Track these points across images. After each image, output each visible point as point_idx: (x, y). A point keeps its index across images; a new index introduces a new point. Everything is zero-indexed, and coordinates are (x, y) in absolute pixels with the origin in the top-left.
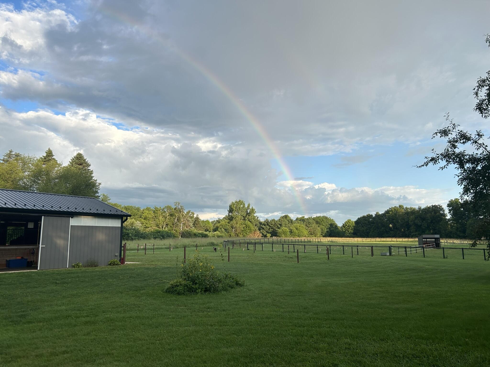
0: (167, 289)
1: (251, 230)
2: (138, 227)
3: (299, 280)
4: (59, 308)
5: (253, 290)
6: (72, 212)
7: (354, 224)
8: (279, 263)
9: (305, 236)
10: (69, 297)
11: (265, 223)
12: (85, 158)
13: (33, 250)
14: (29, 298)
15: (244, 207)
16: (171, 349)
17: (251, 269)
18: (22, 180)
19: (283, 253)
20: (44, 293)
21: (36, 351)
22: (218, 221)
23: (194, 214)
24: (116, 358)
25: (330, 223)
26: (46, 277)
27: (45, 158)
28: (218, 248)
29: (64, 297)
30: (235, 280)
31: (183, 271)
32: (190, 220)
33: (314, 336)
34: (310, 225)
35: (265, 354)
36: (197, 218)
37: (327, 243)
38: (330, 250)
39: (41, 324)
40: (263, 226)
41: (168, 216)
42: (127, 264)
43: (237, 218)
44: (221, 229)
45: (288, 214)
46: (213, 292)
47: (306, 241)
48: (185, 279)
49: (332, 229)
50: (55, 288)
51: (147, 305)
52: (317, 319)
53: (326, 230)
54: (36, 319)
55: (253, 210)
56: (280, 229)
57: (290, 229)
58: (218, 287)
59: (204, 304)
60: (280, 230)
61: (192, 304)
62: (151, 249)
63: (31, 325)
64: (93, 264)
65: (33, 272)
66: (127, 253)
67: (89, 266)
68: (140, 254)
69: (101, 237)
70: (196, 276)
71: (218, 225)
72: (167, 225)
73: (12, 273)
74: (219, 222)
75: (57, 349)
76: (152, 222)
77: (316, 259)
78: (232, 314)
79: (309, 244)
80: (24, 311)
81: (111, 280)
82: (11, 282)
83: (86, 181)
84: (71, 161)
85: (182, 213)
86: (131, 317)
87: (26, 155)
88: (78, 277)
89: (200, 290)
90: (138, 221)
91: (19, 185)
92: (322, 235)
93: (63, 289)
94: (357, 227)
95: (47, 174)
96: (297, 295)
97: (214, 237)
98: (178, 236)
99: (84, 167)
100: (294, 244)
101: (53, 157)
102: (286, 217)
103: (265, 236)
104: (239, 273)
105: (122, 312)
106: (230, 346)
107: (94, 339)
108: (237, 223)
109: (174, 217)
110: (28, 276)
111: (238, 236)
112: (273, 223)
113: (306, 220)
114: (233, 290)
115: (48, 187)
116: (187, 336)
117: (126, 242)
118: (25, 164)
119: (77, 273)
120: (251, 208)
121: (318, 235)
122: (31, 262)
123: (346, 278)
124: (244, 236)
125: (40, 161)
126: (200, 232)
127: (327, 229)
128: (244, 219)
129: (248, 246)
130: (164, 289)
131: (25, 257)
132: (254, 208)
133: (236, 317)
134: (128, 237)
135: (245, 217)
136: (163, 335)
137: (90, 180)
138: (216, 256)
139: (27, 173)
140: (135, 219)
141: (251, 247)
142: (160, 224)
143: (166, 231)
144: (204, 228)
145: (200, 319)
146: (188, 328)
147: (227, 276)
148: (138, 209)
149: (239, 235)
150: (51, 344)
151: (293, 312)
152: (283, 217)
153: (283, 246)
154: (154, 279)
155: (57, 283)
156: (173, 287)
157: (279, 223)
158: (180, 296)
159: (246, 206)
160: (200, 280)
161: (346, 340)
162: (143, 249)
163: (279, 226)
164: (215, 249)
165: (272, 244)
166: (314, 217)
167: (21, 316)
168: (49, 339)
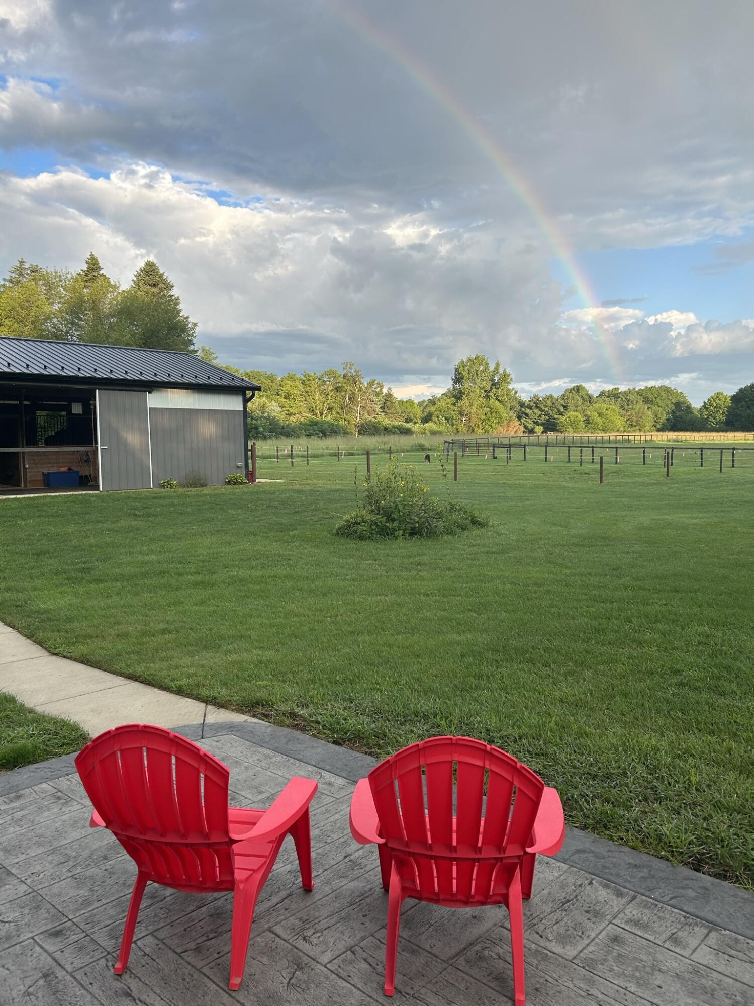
0: (339, 529)
1: (501, 418)
2: (276, 414)
3: (602, 516)
4: (147, 558)
5: (506, 534)
6: (148, 382)
7: (729, 403)
8: (561, 483)
9: (618, 430)
10: (161, 541)
11: (532, 404)
12: (162, 272)
13: (87, 455)
14: (92, 541)
15: (486, 370)
16: (353, 633)
17: (500, 495)
18: (51, 319)
19: (568, 465)
20: (117, 531)
21: (116, 627)
22: (433, 402)
23: (382, 387)
24: (256, 644)
25: (674, 401)
26: (116, 503)
27: (86, 275)
28: (434, 455)
29: (151, 540)
30: (469, 514)
31: (367, 496)
32: (374, 398)
33: (633, 619)
34: (630, 407)
35: (533, 648)
36: (389, 396)
37: (665, 443)
38: (672, 456)
39: (119, 584)
40: (528, 411)
41: (332, 391)
42: (259, 482)
43: (472, 394)
44: (438, 417)
45: (582, 384)
46: (427, 536)
47: (619, 440)
48: (372, 511)
49: (678, 414)
50: (133, 523)
51: (303, 556)
52: (640, 588)
53: (664, 417)
54: (108, 575)
55: (505, 376)
56: (563, 416)
57: (585, 416)
58: (436, 526)
59: (410, 557)
60: (563, 419)
61: (388, 555)
62: (303, 456)
63: (101, 586)
64: (197, 482)
65: (93, 495)
66: (259, 463)
67: (190, 485)
68: (283, 465)
69: (208, 429)
70: (393, 505)
71: (432, 409)
72: (330, 409)
73: (56, 496)
74: (434, 404)
75: (152, 624)
76: (301, 404)
77: (640, 475)
78: (464, 576)
79: (626, 445)
80: (85, 562)
81: (233, 512)
82: (57, 512)
83: (169, 320)
84: (135, 279)
85: (358, 384)
86: (276, 577)
87: (51, 269)
88: (173, 505)
89: (401, 532)
90: (273, 402)
91: (44, 331)
92: (655, 426)
93: (149, 527)
94: (734, 409)
95: (93, 308)
96: (597, 545)
97: (425, 433)
98: (353, 431)
99: (161, 290)
100: (592, 446)
101: (101, 272)
102: (578, 390)
103: (532, 431)
104: (477, 502)
105: (259, 568)
106: (464, 632)
107: (214, 612)
108: (471, 405)
109: (343, 394)
110: (85, 501)
111: (473, 431)
112: (549, 403)
113: (621, 396)
114: (466, 533)
115: (99, 333)
116: (382, 611)
117: (254, 441)
118: (50, 287)
119: (170, 497)
120: (501, 371)
121: (647, 428)
122: (86, 477)
123: (705, 512)
124: (486, 431)
125: (78, 281)
126: (396, 423)
127: (668, 413)
128: (487, 397)
129: (494, 450)
130: (332, 530)
131: (75, 469)
132: (508, 372)
133: (474, 582)
134: (257, 433)
135: (489, 392)
136: (338, 609)
137: (175, 318)
138: (430, 471)
139: (56, 307)
140: (267, 397)
141: (501, 453)
142: (316, 407)
143: (328, 422)
144: (403, 415)
145: (404, 583)
146: (383, 597)
147: (453, 507)
148: (272, 378)
149: (476, 429)
150: (140, 618)
151: (590, 574)
152: (571, 390)
153: (569, 450)
154: (313, 510)
155: (136, 515)
156: (349, 526)
157: (562, 402)
158: (363, 543)
159: (491, 368)
160: (401, 514)
161: (701, 629)
162: (287, 456)
163: (562, 410)
164: (428, 457)
165: (546, 447)
166: (641, 390)
167: (82, 571)
168: (135, 610)
